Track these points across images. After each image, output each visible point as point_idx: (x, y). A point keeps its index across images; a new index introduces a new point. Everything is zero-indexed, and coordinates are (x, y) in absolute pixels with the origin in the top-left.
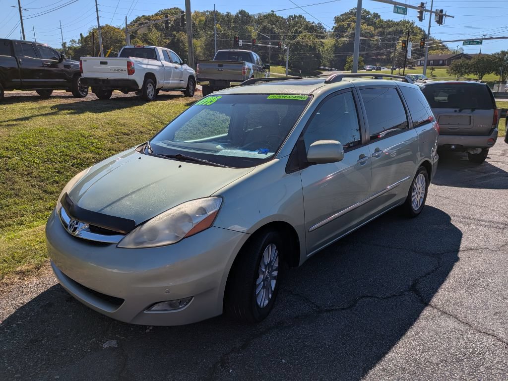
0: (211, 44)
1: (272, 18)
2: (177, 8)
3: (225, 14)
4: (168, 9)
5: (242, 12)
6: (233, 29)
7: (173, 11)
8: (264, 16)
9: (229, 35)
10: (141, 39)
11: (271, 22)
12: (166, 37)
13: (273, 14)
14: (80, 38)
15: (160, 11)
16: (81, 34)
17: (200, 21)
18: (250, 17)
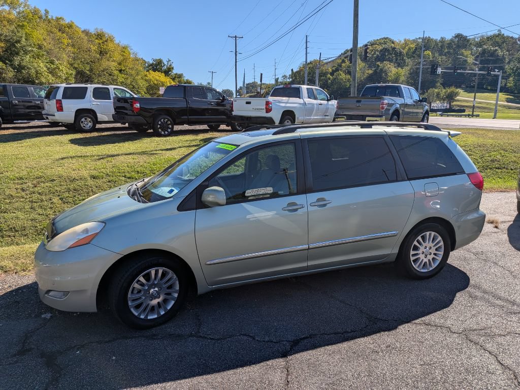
0: (416, 72)
1: (498, 39)
2: (387, 38)
3: (439, 39)
4: (378, 40)
5: (459, 36)
6: (445, 55)
7: (382, 41)
8: (488, 38)
9: (438, 62)
10: (344, 72)
11: (496, 44)
12: (370, 67)
13: (499, 34)
14: (290, 73)
15: (368, 43)
16: (292, 70)
17: (409, 49)
18: (468, 41)
